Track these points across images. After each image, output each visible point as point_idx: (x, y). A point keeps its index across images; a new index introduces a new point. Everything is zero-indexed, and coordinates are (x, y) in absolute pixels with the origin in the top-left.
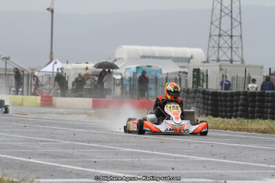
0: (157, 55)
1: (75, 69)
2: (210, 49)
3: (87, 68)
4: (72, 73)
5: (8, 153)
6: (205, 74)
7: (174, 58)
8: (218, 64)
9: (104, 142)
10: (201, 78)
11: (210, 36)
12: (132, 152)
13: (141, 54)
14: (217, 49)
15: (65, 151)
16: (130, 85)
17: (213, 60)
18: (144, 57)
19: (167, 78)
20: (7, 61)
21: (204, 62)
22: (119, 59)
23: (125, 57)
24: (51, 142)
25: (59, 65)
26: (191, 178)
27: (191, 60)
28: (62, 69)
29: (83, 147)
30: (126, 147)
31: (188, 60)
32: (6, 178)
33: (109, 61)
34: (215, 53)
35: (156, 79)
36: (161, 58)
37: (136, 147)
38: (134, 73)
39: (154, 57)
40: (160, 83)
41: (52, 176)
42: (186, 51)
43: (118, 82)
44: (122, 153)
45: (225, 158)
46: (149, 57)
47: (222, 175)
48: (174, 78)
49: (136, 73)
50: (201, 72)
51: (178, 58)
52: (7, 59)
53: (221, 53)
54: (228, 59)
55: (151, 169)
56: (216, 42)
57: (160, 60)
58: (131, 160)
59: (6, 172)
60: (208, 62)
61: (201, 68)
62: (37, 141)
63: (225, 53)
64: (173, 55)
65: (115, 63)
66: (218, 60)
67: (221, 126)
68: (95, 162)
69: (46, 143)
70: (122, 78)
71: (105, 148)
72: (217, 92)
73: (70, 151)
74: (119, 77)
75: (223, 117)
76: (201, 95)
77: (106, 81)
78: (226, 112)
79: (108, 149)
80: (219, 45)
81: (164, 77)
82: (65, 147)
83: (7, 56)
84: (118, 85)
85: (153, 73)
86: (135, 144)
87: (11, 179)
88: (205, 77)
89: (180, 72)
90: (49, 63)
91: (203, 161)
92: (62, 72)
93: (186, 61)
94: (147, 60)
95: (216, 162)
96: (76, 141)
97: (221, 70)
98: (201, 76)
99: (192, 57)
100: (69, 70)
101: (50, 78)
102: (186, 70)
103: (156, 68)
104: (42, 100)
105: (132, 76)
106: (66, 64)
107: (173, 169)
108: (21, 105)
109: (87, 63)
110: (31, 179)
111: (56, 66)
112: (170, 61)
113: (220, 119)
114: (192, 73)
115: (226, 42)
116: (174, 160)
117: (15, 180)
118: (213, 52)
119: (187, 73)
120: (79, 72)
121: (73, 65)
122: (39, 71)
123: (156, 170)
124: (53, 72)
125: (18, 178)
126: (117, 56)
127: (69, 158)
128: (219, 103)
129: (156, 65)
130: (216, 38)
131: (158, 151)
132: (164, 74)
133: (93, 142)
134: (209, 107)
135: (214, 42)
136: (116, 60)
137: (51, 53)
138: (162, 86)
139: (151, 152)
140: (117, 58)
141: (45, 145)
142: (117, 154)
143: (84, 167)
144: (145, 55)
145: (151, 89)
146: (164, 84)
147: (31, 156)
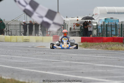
0: (116, 12)
1: (71, 21)
3: (78, 20)
4: (70, 23)
5: (35, 69)
9: (87, 61)
12: (103, 67)
13: (107, 11)
15: (66, 67)
16: (102, 29)
18: (109, 13)
19: (122, 24)
22: (96, 14)
23: (99, 13)
24: (58, 62)
28: (64, 21)
29: (76, 64)
30: (99, 63)
33: (90, 16)
35: (116, 24)
36: (119, 13)
37: (105, 63)
38: (104, 22)
39: (115, 13)
40: (118, 28)
43: (95, 27)
44: (97, 67)
46: (112, 13)
55: (113, 75)
57: (118, 15)
58: (102, 71)
62: (51, 62)
65: (93, 17)
68: (82, 72)
70: (97, 25)
71: (88, 65)
73: (69, 67)
74: (96, 25)
81: (120, 24)
82: (66, 64)
84: (95, 29)
85: (114, 22)
86: (104, 62)
92: (64, 23)
94: (110, 14)
96: (72, 61)
100: (68, 21)
103: (115, 19)
104: (53, 39)
105: (102, 24)
106: (66, 18)
108: (42, 41)
109: (78, 17)
120: (74, 22)
121: (70, 18)
126: (94, 13)
129: (115, 17)
131: (117, 65)
132: (120, 22)
136: (93, 15)
138: (119, 29)
139: (113, 66)
140: (94, 14)
141: (55, 64)
142: (94, 67)
143: (76, 75)
144: (109, 12)
145: (113, 31)
146: (120, 28)
147: (47, 70)
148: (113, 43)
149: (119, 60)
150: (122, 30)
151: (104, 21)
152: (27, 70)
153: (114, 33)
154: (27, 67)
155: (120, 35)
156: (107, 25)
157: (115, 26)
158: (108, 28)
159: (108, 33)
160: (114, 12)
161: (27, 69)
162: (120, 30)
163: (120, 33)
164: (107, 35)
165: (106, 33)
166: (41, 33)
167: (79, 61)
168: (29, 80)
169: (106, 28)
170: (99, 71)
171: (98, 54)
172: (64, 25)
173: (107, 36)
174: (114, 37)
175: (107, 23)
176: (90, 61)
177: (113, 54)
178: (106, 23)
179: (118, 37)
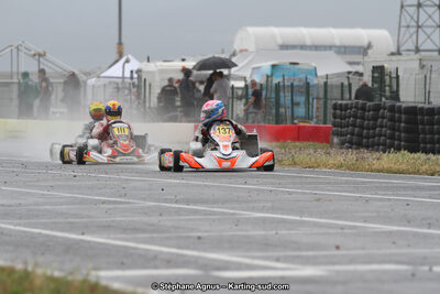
0: (308, 43)
1: (161, 71)
2: (403, 29)
4: (157, 78)
5: (45, 226)
6: (394, 75)
7: (339, 47)
8: (418, 56)
9: (215, 202)
10: (387, 82)
11: (402, 7)
12: (264, 220)
13: (280, 42)
14: (415, 29)
15: (145, 219)
17: (408, 50)
18: (284, 47)
19: (326, 84)
20: (41, 59)
21: (392, 54)
22: (241, 51)
23: (252, 48)
24: (121, 203)
25: (134, 65)
26: (370, 263)
27: (370, 51)
28: (139, 71)
29: (178, 212)
30: (253, 209)
31: (364, 50)
32: (39, 271)
33: (223, 56)
34: (411, 36)
35: (308, 84)
36: (316, 48)
37: (273, 209)
38: (268, 77)
39: (303, 47)
40: (315, 95)
41: (122, 266)
42: (360, 35)
43: (240, 92)
44: (248, 221)
45: (430, 226)
46: (294, 47)
47: (425, 258)
48: (339, 83)
49: (272, 75)
50: (387, 71)
51: (345, 47)
52: (40, 55)
53: (422, 37)
54: (435, 48)
55: (299, 249)
56: (412, 18)
57: (314, 53)
58: (263, 233)
59: (40, 259)
60: (399, 53)
61: (386, 65)
62: (96, 202)
63: (429, 37)
64: (338, 43)
65: (234, 60)
66: (417, 50)
67: (424, 168)
68: (199, 238)
69: (111, 206)
70: (246, 86)
71: (214, 213)
72: (416, 107)
73: (154, 219)
74: (241, 84)
75: (426, 152)
76: (387, 113)
77: (216, 91)
78: (432, 142)
79: (222, 213)
80: (417, 22)
81: (322, 81)
82: (146, 212)
83: (41, 51)
84: (240, 98)
85: (303, 76)
86: (269, 205)
87: (49, 273)
88: (394, 81)
89: (349, 73)
90: (117, 61)
91: (391, 232)
92: (139, 78)
93: (359, 53)
94: (289, 52)
95: (415, 235)
96: (166, 201)
97: (422, 67)
98: (387, 78)
99: (369, 46)
100: (152, 73)
101: (118, 89)
102: (360, 69)
103: (305, 67)
105: (263, 81)
106: (145, 63)
107: (338, 248)
109: (183, 60)
110: (84, 272)
111: (129, 67)
112: (331, 53)
113: (421, 156)
114: (370, 73)
115: (430, 17)
116: (340, 231)
117: (57, 274)
118: (407, 35)
119: (361, 75)
121: (159, 64)
122: (99, 77)
123: (309, 250)
124: (123, 78)
125: (61, 270)
126: (237, 47)
127: (154, 231)
128: (420, 127)
129: (306, 60)
130: (412, 10)
131: (311, 216)
132: (322, 77)
133: (195, 202)
134: (403, 135)
135: (408, 18)
136: (234, 54)
137: (120, 44)
138: (318, 99)
139: (298, 218)
140: (238, 49)
141: (110, 209)
142: (238, 222)
143: (179, 247)
144: (286, 43)
145: (298, 104)
146: (322, 95)
147: (84, 229)
148: (297, 143)
149: (318, 200)
150: (325, 103)
151: (269, 74)
152: (17, 228)
153: (300, 111)
154: (20, 218)
155: (321, 118)
156: (278, 85)
157: (303, 90)
158: (282, 94)
159: (282, 110)
160: (301, 44)
161: (19, 225)
162: (322, 102)
163: (322, 110)
164: (278, 119)
165: (274, 111)
166: (65, 110)
167: (188, 202)
168: (26, 263)
169: (273, 95)
170: (251, 233)
171: (249, 181)
172: (138, 87)
173: (277, 122)
174: (302, 124)
175: (280, 79)
176: (224, 202)
177: (298, 180)
178: (275, 81)
179: (312, 124)
